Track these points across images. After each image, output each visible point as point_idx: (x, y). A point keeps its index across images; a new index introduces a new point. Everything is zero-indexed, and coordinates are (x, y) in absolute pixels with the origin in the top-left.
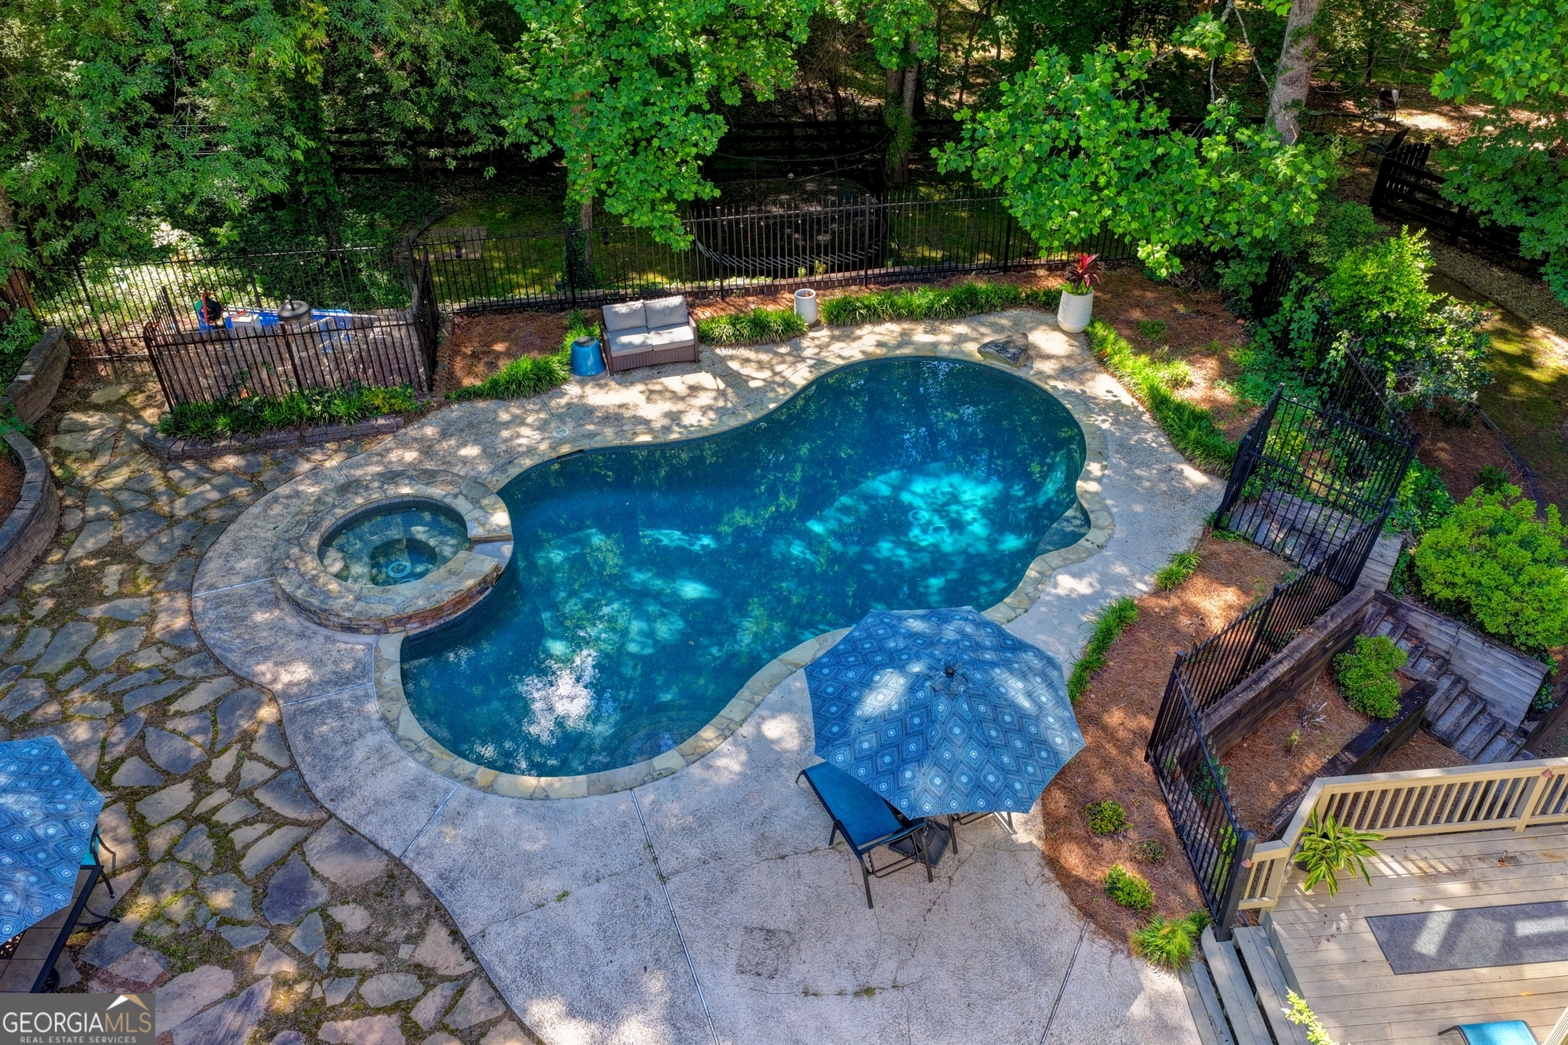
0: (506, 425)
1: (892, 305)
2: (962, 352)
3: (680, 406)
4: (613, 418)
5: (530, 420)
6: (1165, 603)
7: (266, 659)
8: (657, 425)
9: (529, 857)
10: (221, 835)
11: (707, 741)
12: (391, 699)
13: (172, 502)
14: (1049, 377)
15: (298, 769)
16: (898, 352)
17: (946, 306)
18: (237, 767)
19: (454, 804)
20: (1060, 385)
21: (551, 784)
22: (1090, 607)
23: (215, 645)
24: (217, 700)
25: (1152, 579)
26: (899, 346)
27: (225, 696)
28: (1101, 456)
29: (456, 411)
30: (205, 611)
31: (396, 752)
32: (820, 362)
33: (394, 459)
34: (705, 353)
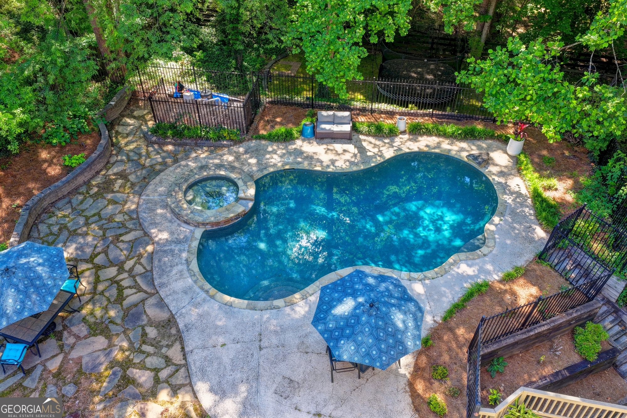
0: (269, 153)
1: (437, 129)
2: (460, 156)
3: (337, 158)
4: (310, 158)
5: (279, 152)
6: (502, 287)
7: (156, 227)
8: (325, 164)
9: (217, 327)
10: (121, 289)
11: (296, 298)
12: (192, 253)
13: (146, 159)
14: (493, 174)
15: (152, 272)
16: (433, 151)
17: (460, 134)
18: (134, 266)
19: (199, 299)
20: (496, 178)
21: (234, 301)
22: (469, 281)
23: (141, 218)
24: (136, 239)
25: (501, 275)
26: (435, 148)
27: (139, 238)
28: (502, 214)
29: (253, 143)
30: (142, 205)
31: (186, 274)
32: (400, 149)
33: (225, 159)
34: (355, 136)
